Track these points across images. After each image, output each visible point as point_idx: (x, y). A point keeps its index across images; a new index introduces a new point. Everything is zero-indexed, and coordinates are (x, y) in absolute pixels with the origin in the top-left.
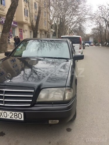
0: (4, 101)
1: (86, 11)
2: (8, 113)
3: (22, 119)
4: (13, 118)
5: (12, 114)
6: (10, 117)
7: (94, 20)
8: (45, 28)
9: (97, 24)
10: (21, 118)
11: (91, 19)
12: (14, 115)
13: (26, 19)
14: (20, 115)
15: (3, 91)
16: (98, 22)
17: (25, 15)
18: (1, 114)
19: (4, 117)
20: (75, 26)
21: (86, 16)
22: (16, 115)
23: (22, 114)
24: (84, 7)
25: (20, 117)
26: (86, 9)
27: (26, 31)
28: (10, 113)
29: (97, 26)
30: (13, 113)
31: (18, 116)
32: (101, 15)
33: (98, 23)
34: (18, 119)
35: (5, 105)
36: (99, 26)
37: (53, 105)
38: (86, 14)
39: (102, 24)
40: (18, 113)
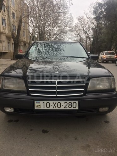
0: (57, 92)
1: (66, 23)
2: (62, 103)
3: (77, 108)
4: (67, 108)
5: (66, 104)
6: (64, 108)
7: (74, 33)
8: (24, 39)
9: (77, 36)
10: (75, 108)
11: (72, 31)
12: (68, 105)
13: (4, 29)
14: (75, 104)
15: (56, 81)
16: (78, 34)
17: (3, 24)
18: (55, 105)
19: (57, 108)
20: (56, 38)
21: (67, 28)
22: (71, 105)
23: (77, 102)
24: (65, 19)
25: (74, 106)
26: (67, 21)
27: (4, 41)
28: (64, 103)
29: (77, 38)
30: (68, 102)
31: (72, 105)
32: (80, 28)
33: (79, 36)
34: (72, 108)
35: (58, 96)
36: (79, 38)
37: (102, 93)
38: (66, 26)
39: (82, 37)
40: (72, 102)
